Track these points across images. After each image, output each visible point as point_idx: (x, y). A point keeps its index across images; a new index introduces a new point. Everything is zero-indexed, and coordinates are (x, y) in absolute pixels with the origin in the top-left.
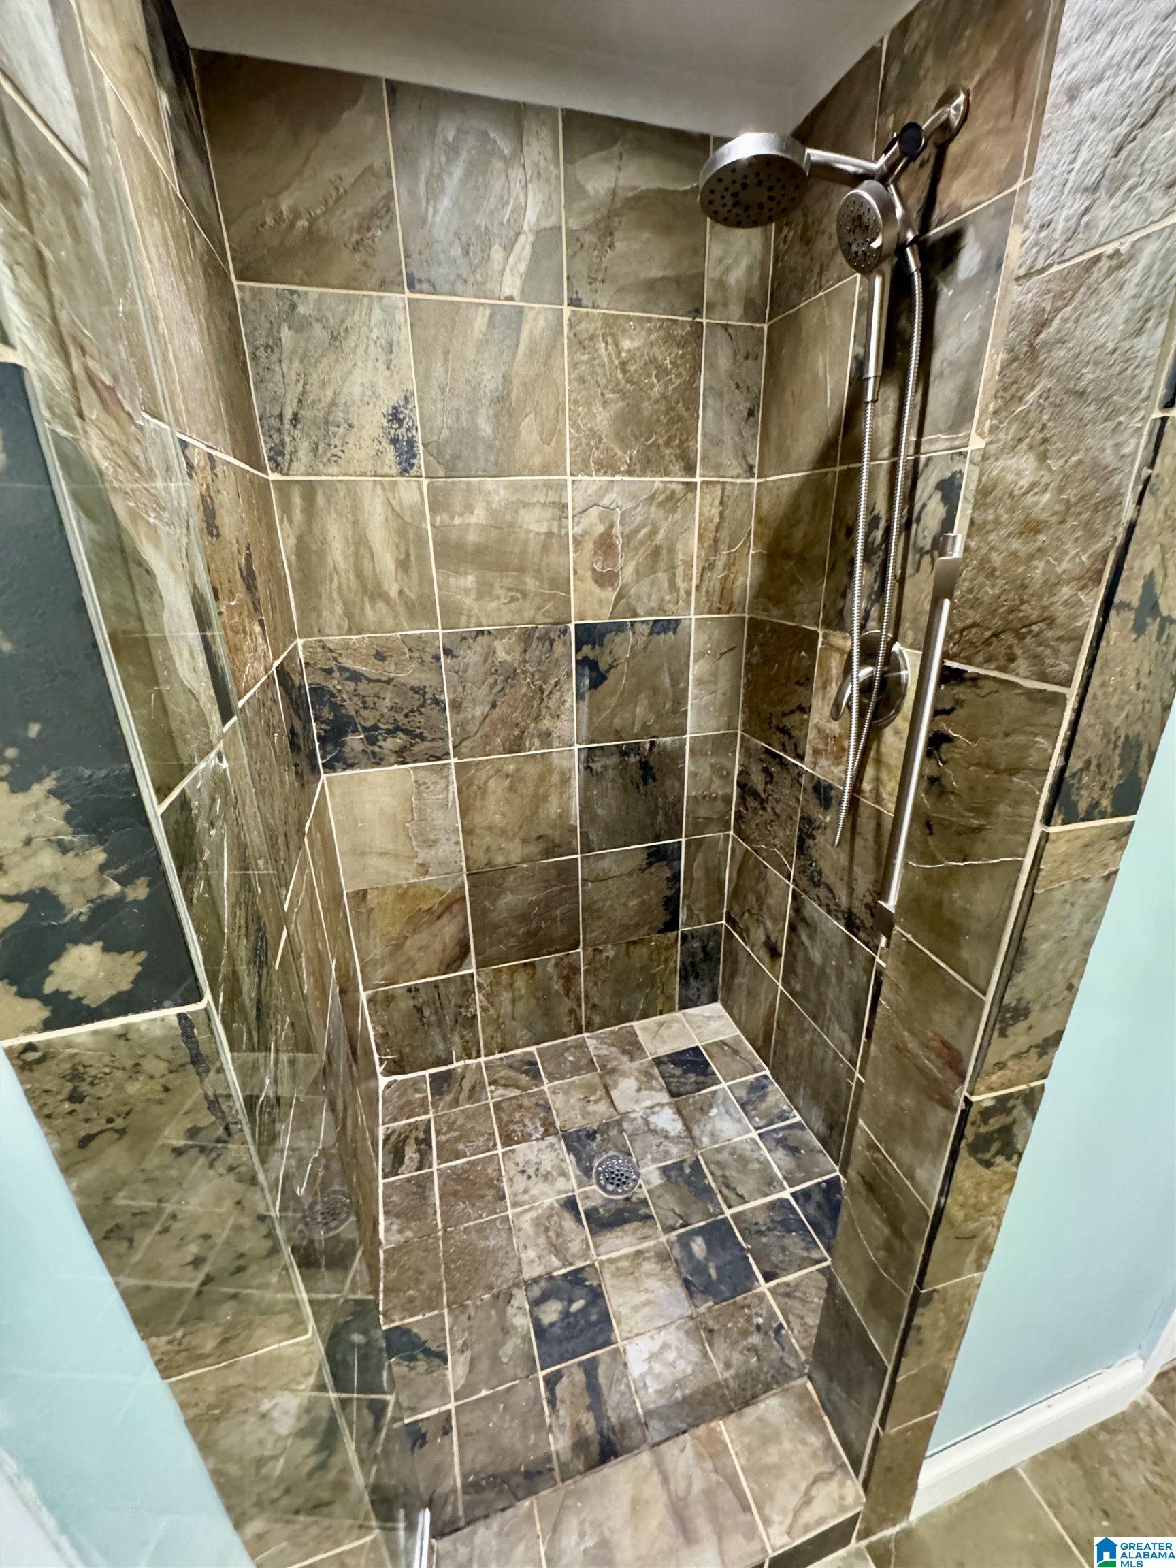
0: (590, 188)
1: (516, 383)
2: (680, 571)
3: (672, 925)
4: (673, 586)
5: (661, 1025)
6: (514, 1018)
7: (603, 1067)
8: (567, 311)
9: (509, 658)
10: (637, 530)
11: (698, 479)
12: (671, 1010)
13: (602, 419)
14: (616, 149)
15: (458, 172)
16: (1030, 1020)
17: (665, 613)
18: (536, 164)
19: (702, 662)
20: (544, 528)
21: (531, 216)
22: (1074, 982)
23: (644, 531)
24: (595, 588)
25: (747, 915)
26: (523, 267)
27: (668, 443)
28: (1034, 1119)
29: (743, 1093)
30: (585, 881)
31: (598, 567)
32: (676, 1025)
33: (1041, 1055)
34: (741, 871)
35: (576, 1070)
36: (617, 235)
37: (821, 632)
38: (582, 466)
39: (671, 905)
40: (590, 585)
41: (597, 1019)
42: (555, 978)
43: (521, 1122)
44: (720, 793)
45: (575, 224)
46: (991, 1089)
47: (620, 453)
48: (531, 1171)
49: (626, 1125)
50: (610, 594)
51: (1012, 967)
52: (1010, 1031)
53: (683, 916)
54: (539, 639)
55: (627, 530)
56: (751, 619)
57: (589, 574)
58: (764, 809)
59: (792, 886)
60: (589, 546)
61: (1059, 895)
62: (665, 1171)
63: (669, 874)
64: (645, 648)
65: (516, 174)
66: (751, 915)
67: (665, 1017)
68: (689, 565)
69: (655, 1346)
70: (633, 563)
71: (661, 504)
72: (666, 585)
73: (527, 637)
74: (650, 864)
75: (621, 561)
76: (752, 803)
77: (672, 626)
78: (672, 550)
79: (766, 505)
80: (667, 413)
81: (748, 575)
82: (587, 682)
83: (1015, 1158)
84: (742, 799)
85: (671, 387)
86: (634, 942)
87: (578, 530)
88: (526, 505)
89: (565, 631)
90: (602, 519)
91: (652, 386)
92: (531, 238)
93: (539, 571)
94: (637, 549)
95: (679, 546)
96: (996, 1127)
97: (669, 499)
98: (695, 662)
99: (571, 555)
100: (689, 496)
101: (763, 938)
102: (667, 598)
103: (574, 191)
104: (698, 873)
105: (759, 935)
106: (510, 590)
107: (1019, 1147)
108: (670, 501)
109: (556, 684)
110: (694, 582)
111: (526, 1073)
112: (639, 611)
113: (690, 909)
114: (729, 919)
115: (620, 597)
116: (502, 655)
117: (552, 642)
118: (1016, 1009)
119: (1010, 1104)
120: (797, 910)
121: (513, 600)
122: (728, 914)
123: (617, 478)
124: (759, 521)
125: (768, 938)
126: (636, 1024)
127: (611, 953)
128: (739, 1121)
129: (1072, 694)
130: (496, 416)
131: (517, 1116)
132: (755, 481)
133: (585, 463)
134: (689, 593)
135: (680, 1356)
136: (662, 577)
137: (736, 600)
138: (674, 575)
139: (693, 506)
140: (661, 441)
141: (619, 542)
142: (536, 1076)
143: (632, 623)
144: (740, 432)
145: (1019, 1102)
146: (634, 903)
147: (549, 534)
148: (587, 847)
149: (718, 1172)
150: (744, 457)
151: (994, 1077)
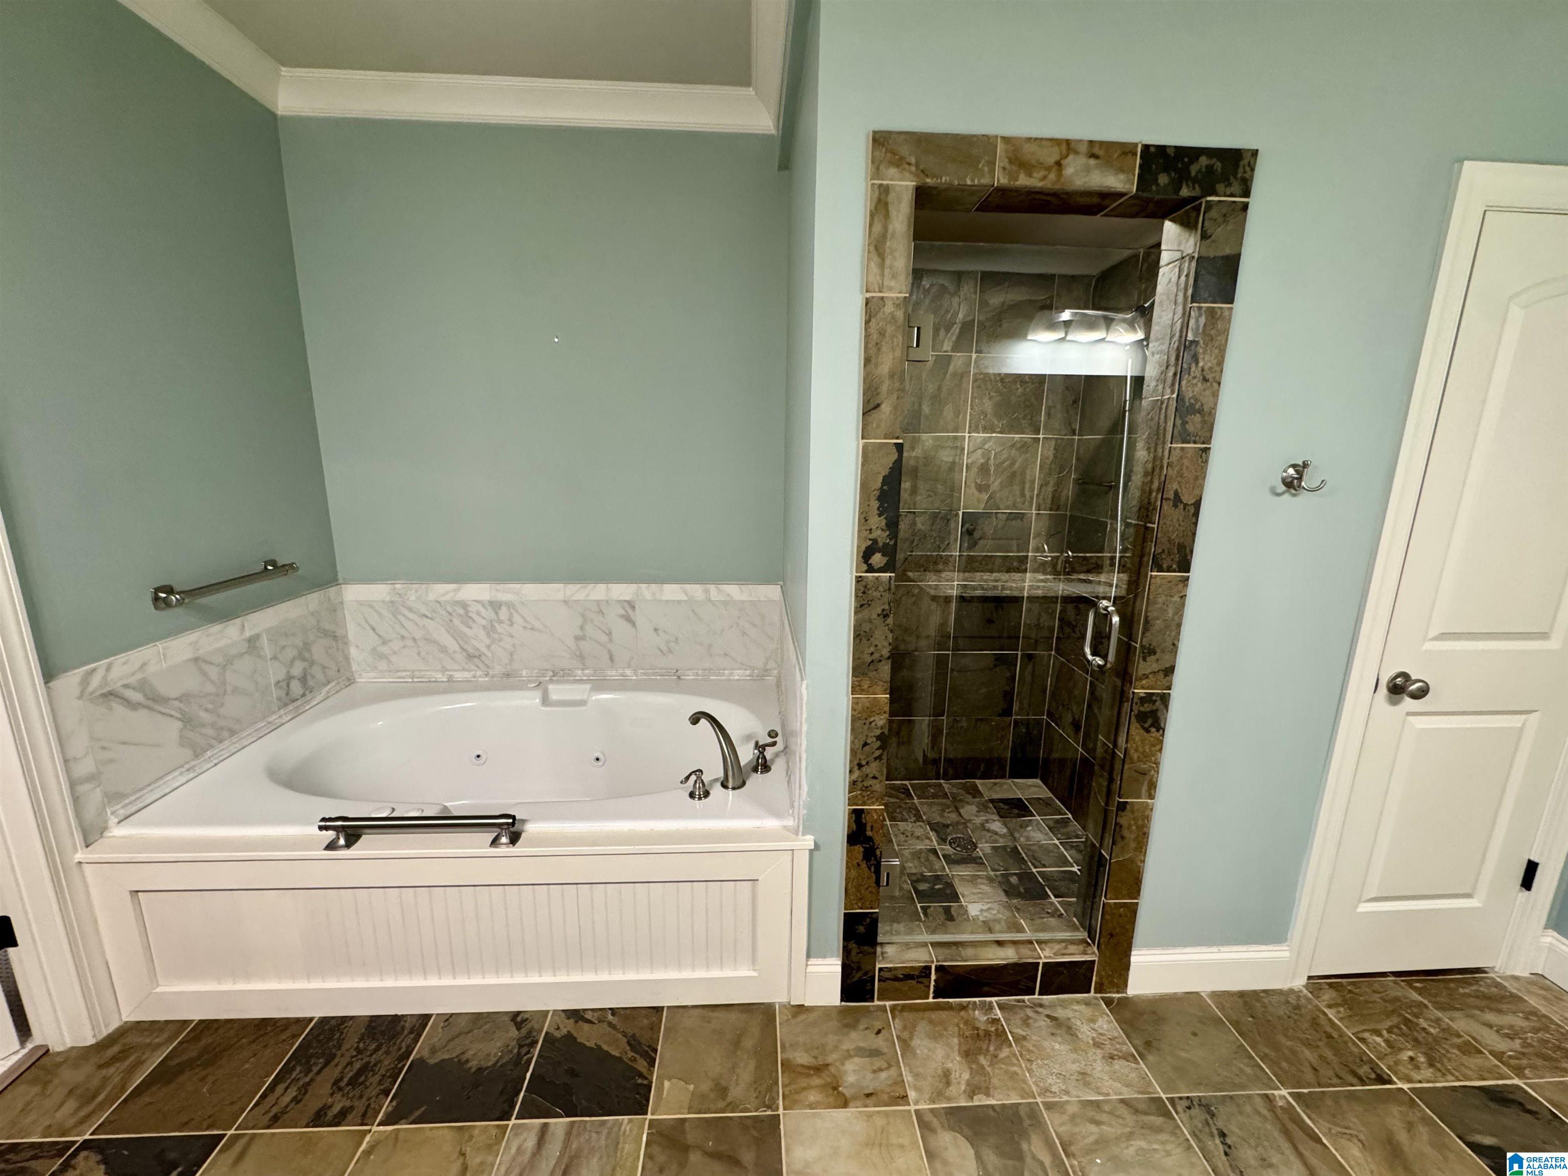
0: (991, 302)
1: (944, 389)
2: (1027, 485)
3: (1007, 712)
4: (1023, 495)
5: (995, 784)
6: (897, 758)
7: (954, 798)
8: (974, 356)
9: (923, 528)
10: (1003, 462)
11: (1041, 436)
12: (1003, 777)
13: (988, 405)
14: (1007, 284)
15: (927, 301)
16: (1157, 656)
17: (1016, 509)
18: (966, 294)
19: (1038, 539)
20: (951, 460)
21: (961, 316)
22: (1176, 642)
23: (1007, 463)
24: (976, 493)
25: (1061, 707)
26: (954, 338)
27: (1024, 418)
28: (1167, 711)
29: (1051, 824)
30: (952, 670)
31: (979, 481)
32: (1005, 786)
33: (1166, 675)
34: (1058, 678)
35: (934, 796)
36: (1004, 321)
37: (1109, 522)
38: (974, 429)
39: (1008, 696)
40: (973, 490)
41: (951, 771)
42: (926, 734)
43: (901, 813)
44: (1046, 624)
45: (982, 318)
46: (1143, 688)
47: (996, 422)
48: (909, 834)
49: (969, 825)
50: (985, 497)
51: (1146, 629)
52: (1148, 659)
53: (1015, 708)
54: (941, 518)
55: (997, 462)
56: (1071, 516)
57: (973, 485)
58: (1074, 632)
59: (1089, 679)
60: (975, 470)
61: (1160, 600)
62: (994, 849)
63: (1008, 675)
64: (1002, 528)
65: (956, 300)
66: (1063, 706)
67: (998, 780)
68: (1033, 482)
69: (985, 907)
70: (999, 480)
71: (1017, 449)
72: (1018, 493)
73: (935, 517)
74: (996, 666)
75: (992, 479)
76: (1067, 630)
77: (1021, 516)
78: (1023, 473)
79: (1081, 451)
80: (1025, 402)
81: (1069, 491)
82: (966, 545)
83: (1161, 731)
84: (1061, 628)
85: (1028, 390)
86: (981, 720)
87: (970, 461)
88: (942, 447)
89: (957, 514)
90: (983, 454)
91: (1017, 389)
92: (960, 325)
93: (945, 482)
94: (1002, 472)
95: (1028, 472)
96: (1148, 709)
97: (1022, 446)
98: (1034, 538)
99: (964, 474)
100: (1035, 445)
101: (1071, 720)
102: (1018, 500)
103: (983, 304)
104: (1028, 678)
105: (1069, 718)
106: (928, 491)
107: (1162, 725)
108: (1024, 447)
109: (948, 544)
110: (1036, 492)
111: (903, 793)
112: (1001, 506)
113: (1021, 703)
114: (1050, 715)
115: (990, 498)
116: (919, 526)
117: (948, 520)
118: (1149, 649)
119: (1154, 698)
120: (1092, 693)
121: (929, 496)
122: (1048, 710)
123: (994, 435)
124: (1078, 459)
125: (1074, 718)
126: (977, 781)
127: (965, 724)
128: (1047, 834)
129: (1155, 526)
130: (932, 404)
131: (898, 810)
132: (1076, 437)
133: (977, 426)
134: (1032, 498)
135: (999, 912)
136: (1017, 488)
137: (1061, 503)
138: (1024, 488)
139: (1038, 450)
140: (1020, 416)
141: (992, 468)
142: (909, 796)
143: (996, 513)
144: (1068, 412)
145: (1158, 699)
146: (984, 690)
147: (954, 463)
148: (956, 648)
149: (1030, 853)
150: (1070, 424)
151: (1144, 682)
